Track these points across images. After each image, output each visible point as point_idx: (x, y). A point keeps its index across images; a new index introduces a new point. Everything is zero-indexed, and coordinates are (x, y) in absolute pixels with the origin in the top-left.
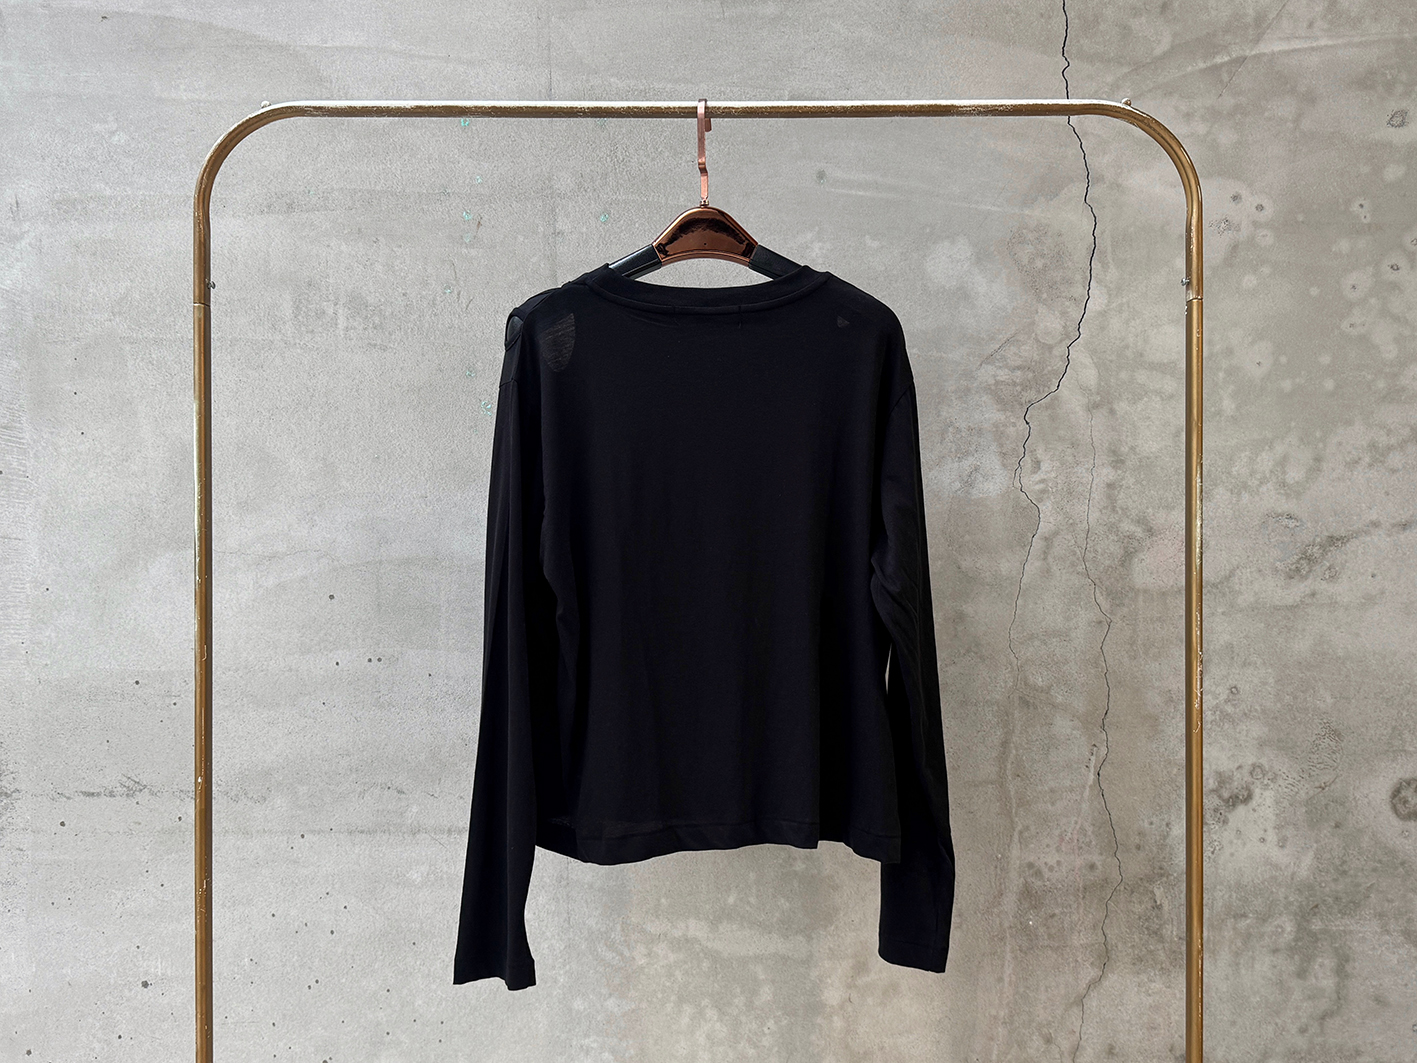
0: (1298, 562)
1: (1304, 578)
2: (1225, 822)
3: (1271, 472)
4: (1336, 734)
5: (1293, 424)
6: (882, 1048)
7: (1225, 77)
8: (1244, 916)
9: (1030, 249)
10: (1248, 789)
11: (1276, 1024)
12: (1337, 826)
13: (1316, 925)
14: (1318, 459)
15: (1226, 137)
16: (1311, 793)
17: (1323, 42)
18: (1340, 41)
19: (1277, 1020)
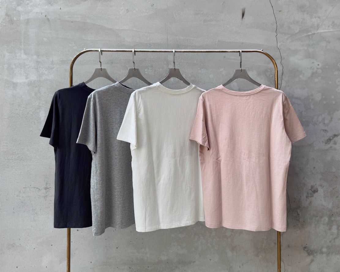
0: (328, 140)
1: (330, 144)
2: (313, 196)
3: (322, 121)
4: (337, 177)
5: (326, 111)
6: (239, 245)
7: (311, 37)
8: (317, 217)
9: (269, 73)
10: (317, 189)
11: (324, 240)
12: (337, 197)
13: (333, 219)
14: (332, 118)
15: (311, 50)
16: (331, 190)
17: (331, 30)
18: (335, 30)
19: (325, 239)
